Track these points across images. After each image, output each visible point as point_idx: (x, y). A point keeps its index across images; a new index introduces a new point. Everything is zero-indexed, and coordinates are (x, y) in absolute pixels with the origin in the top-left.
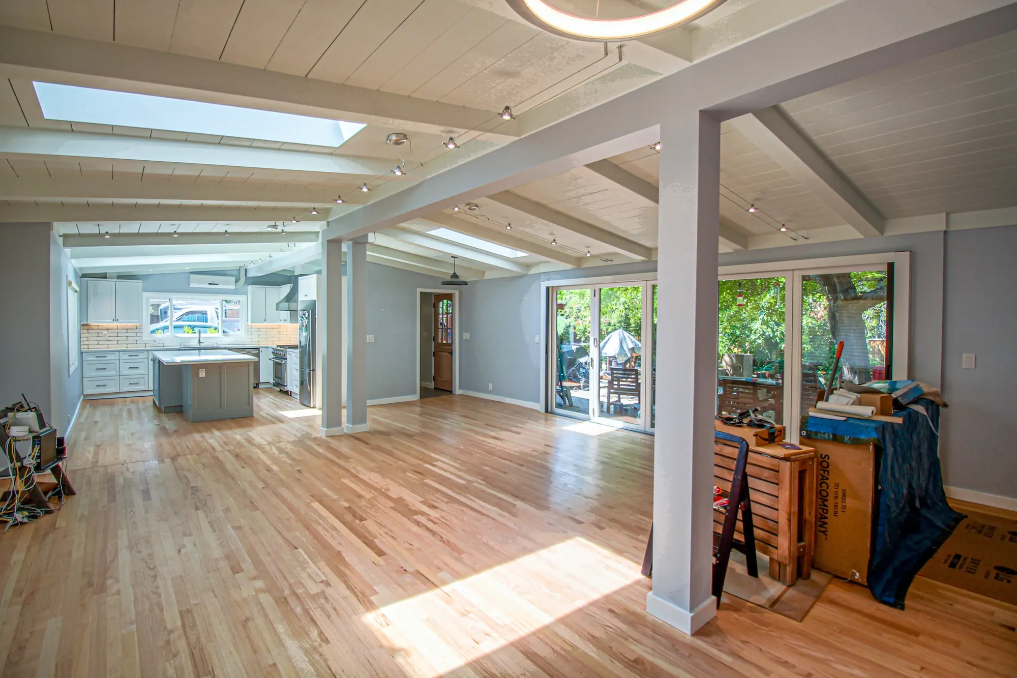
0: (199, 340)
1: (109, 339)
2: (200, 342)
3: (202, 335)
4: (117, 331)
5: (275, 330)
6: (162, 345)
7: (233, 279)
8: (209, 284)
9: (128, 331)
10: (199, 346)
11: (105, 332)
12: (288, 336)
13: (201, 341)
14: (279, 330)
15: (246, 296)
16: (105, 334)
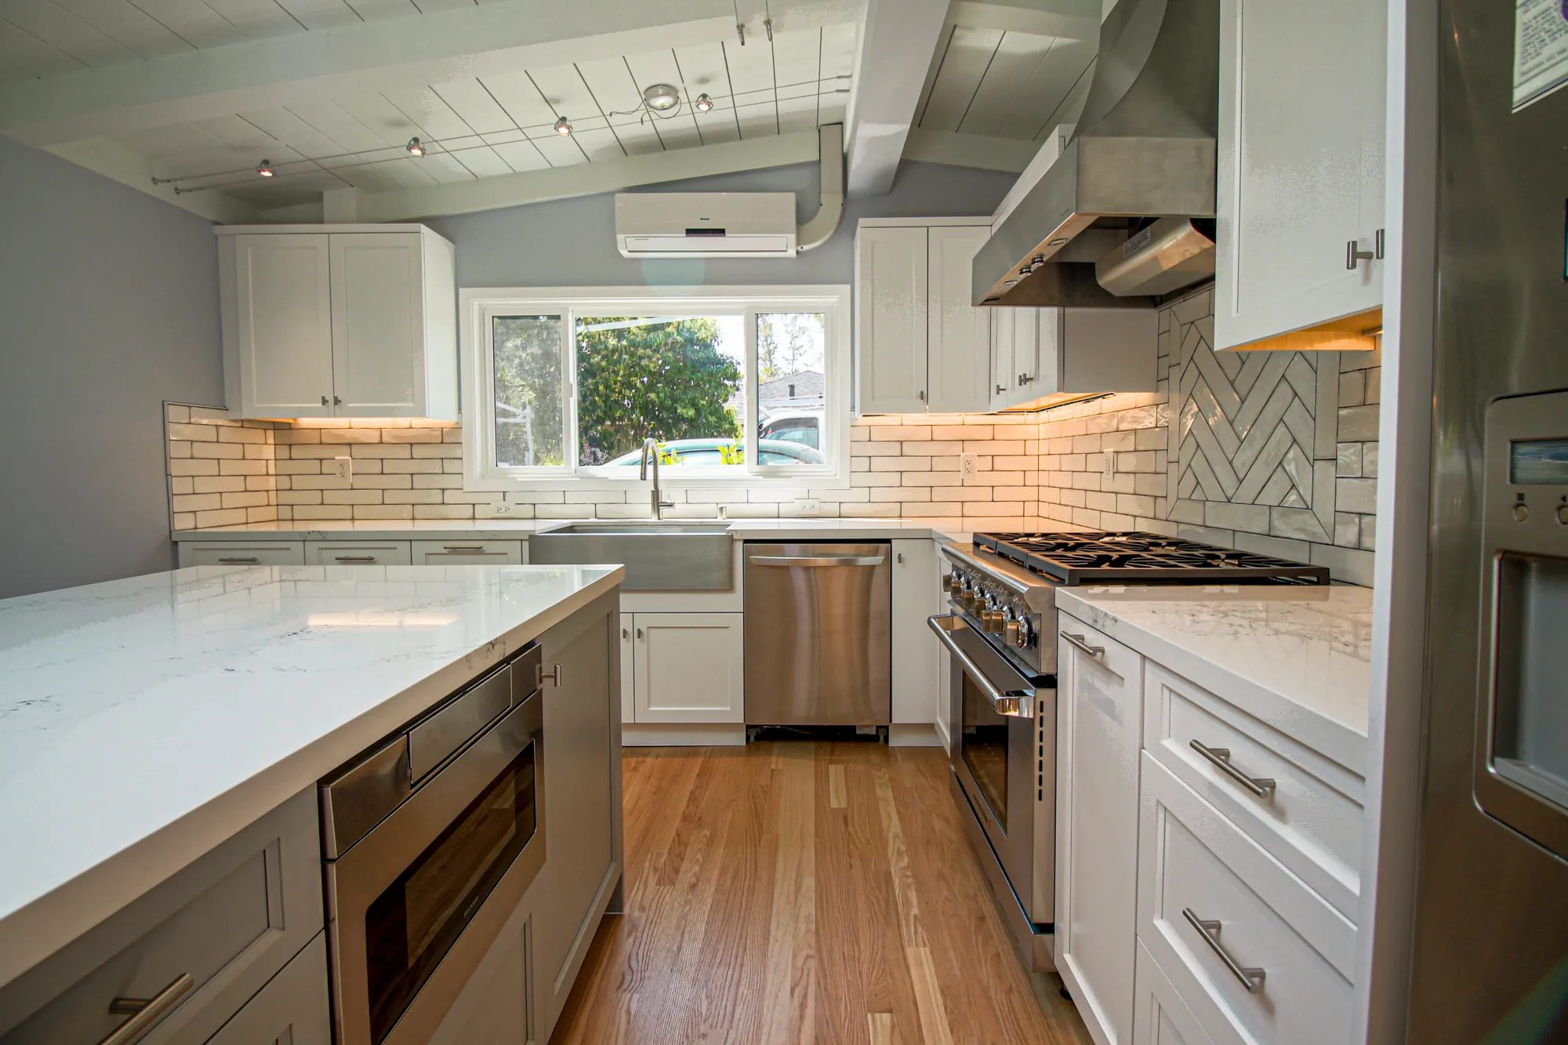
0: (656, 494)
1: (359, 482)
2: (657, 503)
3: (663, 471)
4: (380, 452)
5: (972, 451)
6: (528, 511)
7: (787, 201)
8: (691, 232)
9: (418, 452)
10: (654, 519)
11: (343, 456)
12: (1031, 478)
13: (664, 499)
14: (990, 448)
15: (848, 287)
16: (342, 464)
